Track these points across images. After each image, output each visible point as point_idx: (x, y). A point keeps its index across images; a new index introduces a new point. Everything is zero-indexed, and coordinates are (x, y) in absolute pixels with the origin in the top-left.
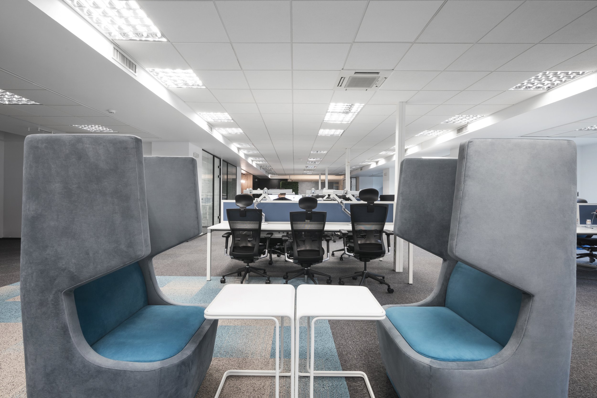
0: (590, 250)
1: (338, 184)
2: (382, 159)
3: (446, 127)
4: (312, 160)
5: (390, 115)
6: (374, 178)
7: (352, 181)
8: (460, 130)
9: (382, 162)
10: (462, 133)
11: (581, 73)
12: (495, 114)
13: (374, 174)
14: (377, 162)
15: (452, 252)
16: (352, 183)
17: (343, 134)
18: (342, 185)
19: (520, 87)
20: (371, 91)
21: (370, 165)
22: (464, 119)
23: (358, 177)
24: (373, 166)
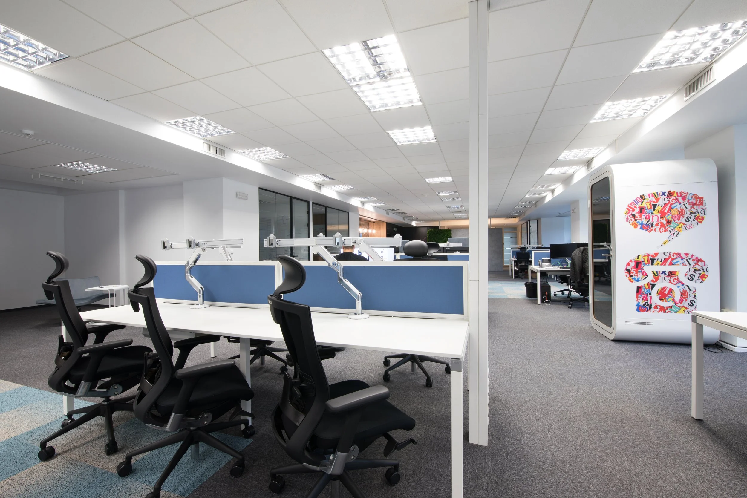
2: (558, 184)
7: (531, 225)
9: (559, 190)
14: (553, 191)
16: (531, 228)
21: (544, 197)
23: (540, 219)
24: (549, 198)
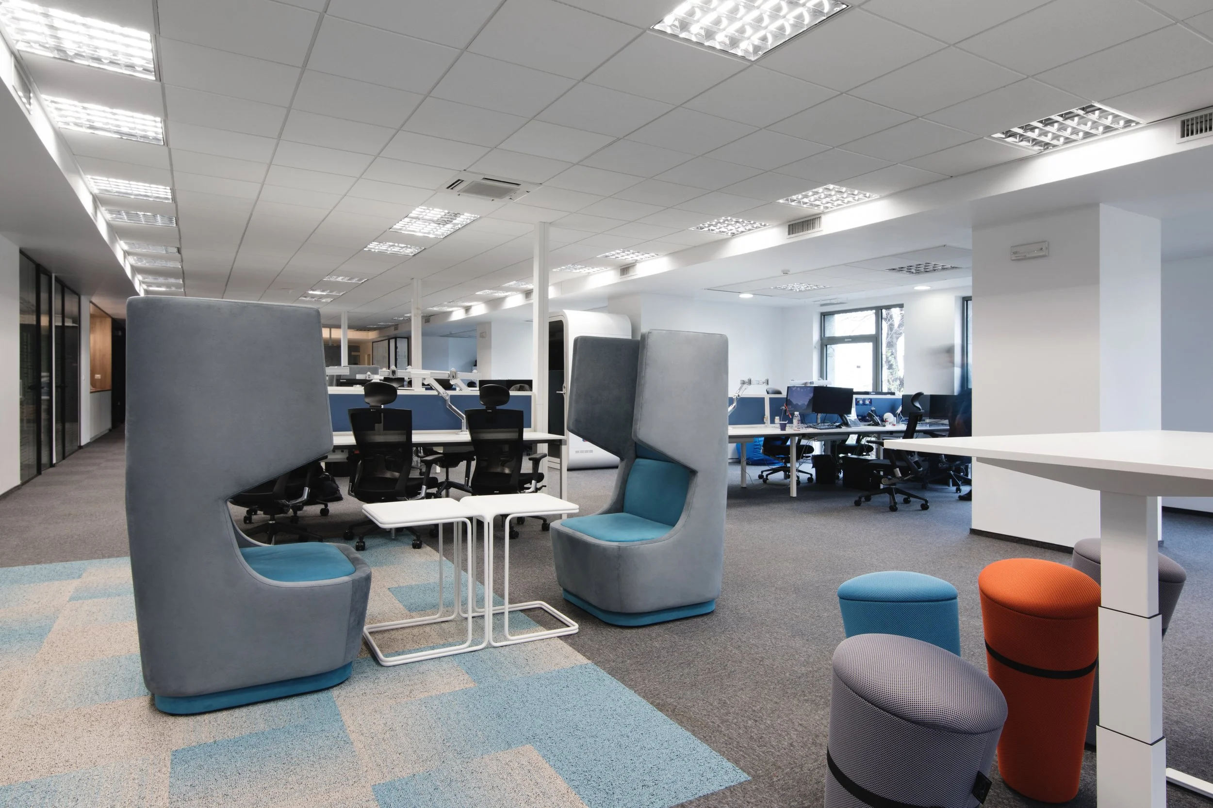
0: (784, 461)
1: (359, 352)
2: (479, 303)
3: (605, 263)
4: (318, 293)
5: (518, 237)
6: (451, 340)
7: (398, 345)
8: (625, 269)
9: (479, 310)
10: (628, 275)
11: (763, 224)
12: (674, 254)
13: (453, 333)
14: (467, 309)
15: (636, 436)
16: (398, 350)
17: (419, 255)
18: (369, 355)
19: (702, 228)
20: (498, 203)
21: (450, 313)
22: (632, 255)
24: (458, 315)
